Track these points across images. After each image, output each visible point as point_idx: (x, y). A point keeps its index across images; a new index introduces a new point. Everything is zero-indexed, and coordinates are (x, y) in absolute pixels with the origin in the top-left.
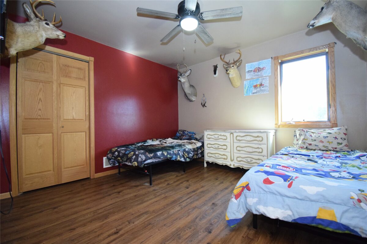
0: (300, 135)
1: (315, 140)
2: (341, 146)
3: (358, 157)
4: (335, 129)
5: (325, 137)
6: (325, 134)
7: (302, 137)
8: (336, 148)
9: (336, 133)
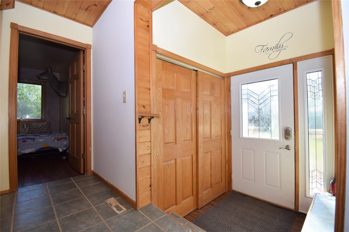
0: (27, 126)
1: (35, 129)
2: (48, 130)
3: (55, 133)
4: (45, 123)
5: (40, 127)
6: (40, 125)
7: (28, 128)
8: (46, 132)
9: (45, 125)
